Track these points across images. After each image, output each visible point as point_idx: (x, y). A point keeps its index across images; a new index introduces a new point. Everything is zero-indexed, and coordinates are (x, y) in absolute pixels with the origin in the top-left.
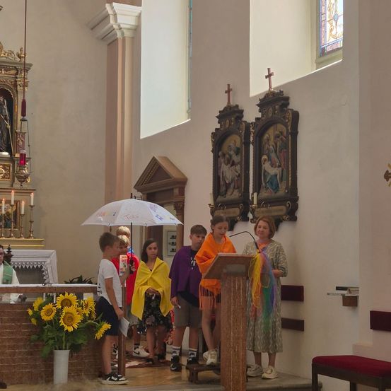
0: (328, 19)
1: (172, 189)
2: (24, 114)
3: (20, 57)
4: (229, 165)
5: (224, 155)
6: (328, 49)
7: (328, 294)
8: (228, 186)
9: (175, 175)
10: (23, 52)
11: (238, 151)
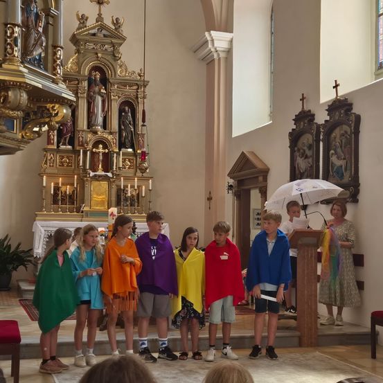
1: (257, 177)
2: (144, 121)
3: (140, 76)
4: (303, 158)
5: (299, 150)
8: (302, 175)
9: (259, 166)
10: (143, 72)
11: (310, 147)
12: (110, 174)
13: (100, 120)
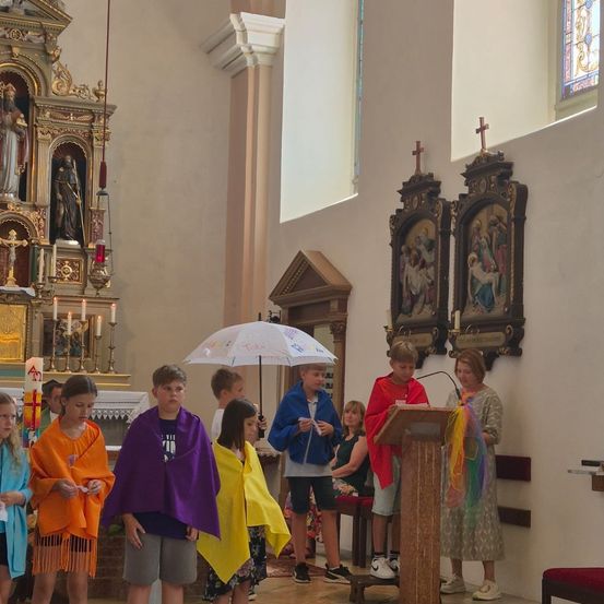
0: (575, 42)
1: (328, 302)
2: (103, 184)
3: (97, 95)
5: (409, 251)
6: (576, 88)
7: (569, 471)
8: (414, 300)
9: (332, 280)
10: (104, 88)
11: (431, 246)
13: (13, 181)
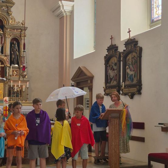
0: (155, 7)
1: (87, 81)
2: (24, 49)
3: (22, 24)
4: (112, 70)
5: (110, 66)
6: (155, 20)
7: (155, 126)
8: (111, 79)
9: (88, 74)
10: (24, 22)
11: (116, 64)
12: (5, 79)
